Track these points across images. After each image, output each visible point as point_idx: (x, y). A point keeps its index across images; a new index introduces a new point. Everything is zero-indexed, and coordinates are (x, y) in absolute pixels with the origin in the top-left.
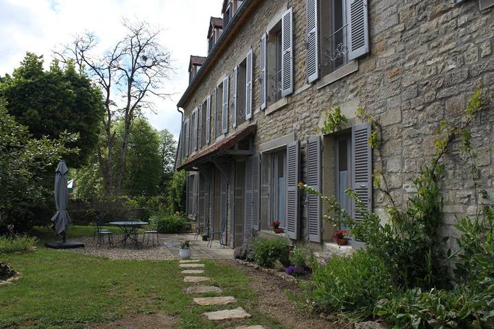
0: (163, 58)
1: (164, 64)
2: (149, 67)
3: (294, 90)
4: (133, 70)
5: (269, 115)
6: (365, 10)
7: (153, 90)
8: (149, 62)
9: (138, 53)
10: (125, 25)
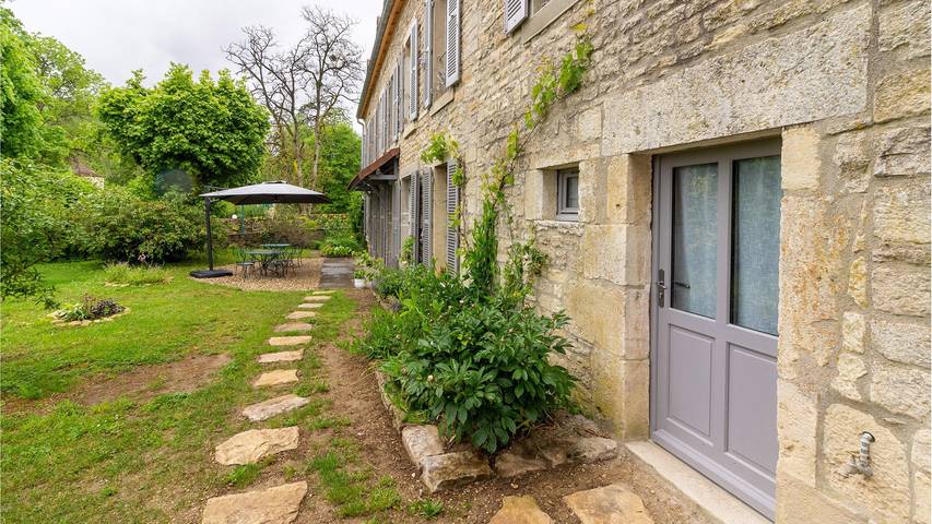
0: (354, 58)
1: (355, 65)
2: (340, 69)
3: (418, 115)
4: (322, 72)
5: (407, 138)
6: (457, 30)
7: (346, 95)
8: (339, 64)
9: (326, 52)
10: (309, 19)
